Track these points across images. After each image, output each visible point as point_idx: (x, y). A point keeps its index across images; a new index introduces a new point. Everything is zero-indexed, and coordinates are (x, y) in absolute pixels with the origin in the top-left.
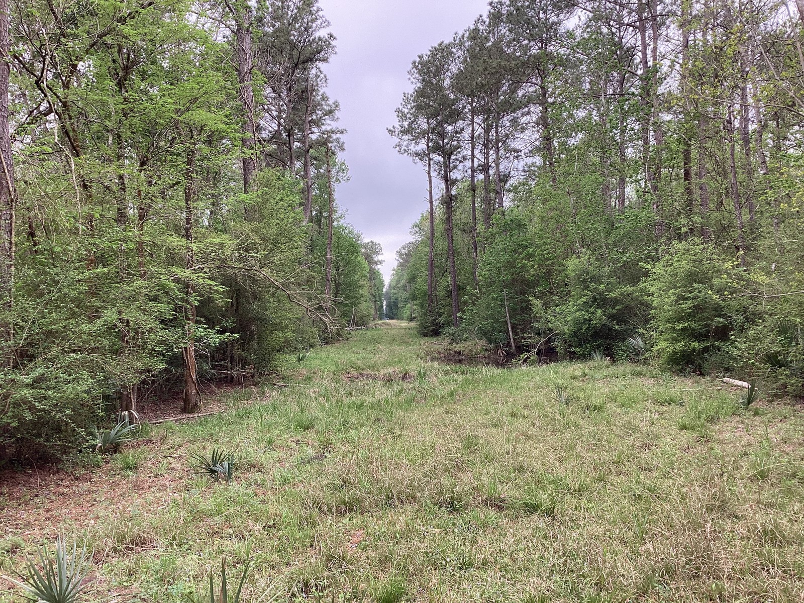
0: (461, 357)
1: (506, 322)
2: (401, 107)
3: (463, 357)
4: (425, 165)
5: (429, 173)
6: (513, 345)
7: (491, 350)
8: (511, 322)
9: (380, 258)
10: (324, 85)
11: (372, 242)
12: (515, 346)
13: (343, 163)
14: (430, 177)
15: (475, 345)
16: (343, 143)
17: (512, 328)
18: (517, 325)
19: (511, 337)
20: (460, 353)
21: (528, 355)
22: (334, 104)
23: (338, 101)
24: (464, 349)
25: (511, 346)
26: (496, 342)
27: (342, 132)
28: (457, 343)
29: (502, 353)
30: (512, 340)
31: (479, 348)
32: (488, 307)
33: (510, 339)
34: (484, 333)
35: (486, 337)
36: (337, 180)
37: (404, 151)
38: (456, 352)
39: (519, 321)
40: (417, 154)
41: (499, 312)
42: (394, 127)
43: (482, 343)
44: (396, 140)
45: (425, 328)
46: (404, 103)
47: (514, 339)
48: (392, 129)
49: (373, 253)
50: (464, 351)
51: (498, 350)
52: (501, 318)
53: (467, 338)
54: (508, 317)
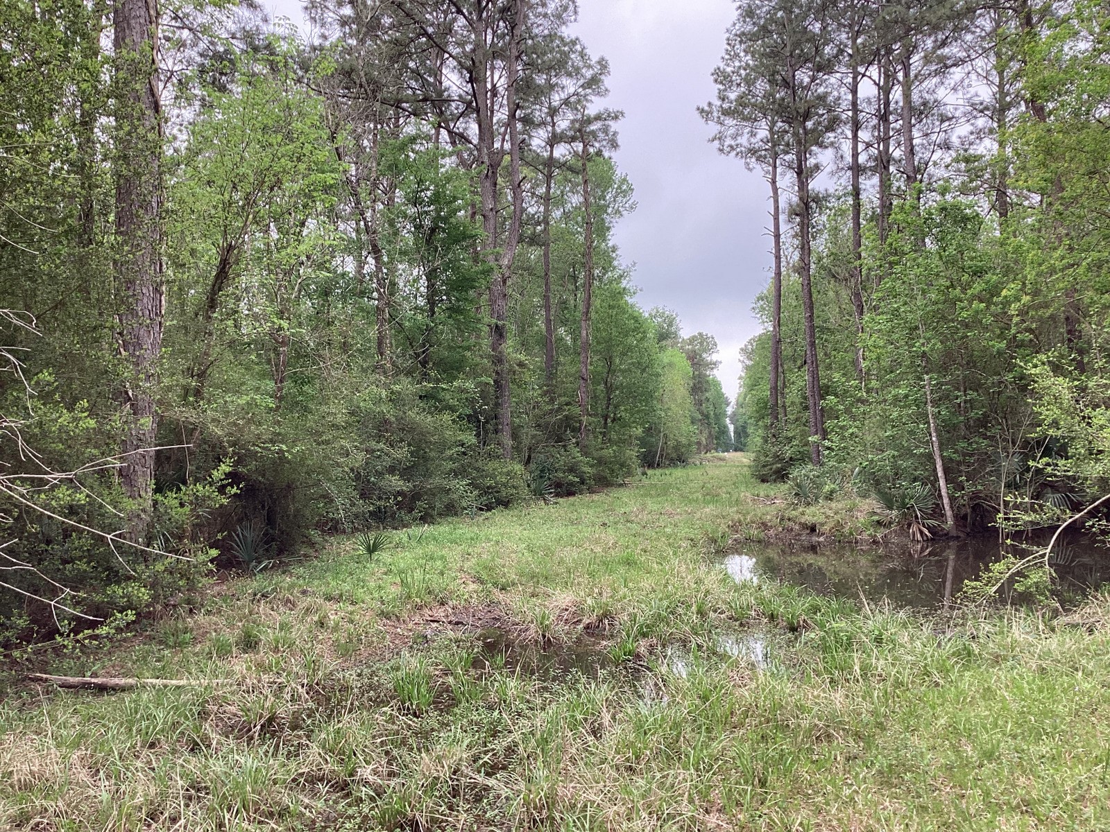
0: (815, 539)
1: (930, 457)
2: (722, 66)
3: (821, 539)
4: (768, 172)
5: (774, 182)
6: (949, 513)
7: (890, 523)
8: (942, 457)
9: (714, 357)
10: (573, 18)
11: (700, 334)
12: (956, 517)
13: (625, 180)
14: (775, 190)
15: (850, 510)
16: (615, 134)
17: (946, 471)
18: (959, 463)
19: (944, 492)
20: (813, 529)
21: (1019, 564)
22: (599, 63)
23: (606, 58)
24: (822, 519)
25: (943, 515)
26: (904, 505)
27: (616, 118)
28: (809, 504)
29: (921, 533)
30: (946, 501)
31: (862, 518)
32: (885, 421)
33: (940, 496)
34: (875, 482)
35: (879, 492)
36: (618, 212)
37: (729, 149)
38: (804, 526)
39: (964, 455)
40: (753, 151)
41: (912, 433)
42: (710, 104)
43: (870, 506)
44: (713, 128)
45: (764, 466)
46: (727, 57)
47: (952, 499)
48: (706, 108)
49: (705, 351)
50: (822, 524)
51: (909, 525)
52: (917, 447)
53: (832, 492)
54: (936, 445)
